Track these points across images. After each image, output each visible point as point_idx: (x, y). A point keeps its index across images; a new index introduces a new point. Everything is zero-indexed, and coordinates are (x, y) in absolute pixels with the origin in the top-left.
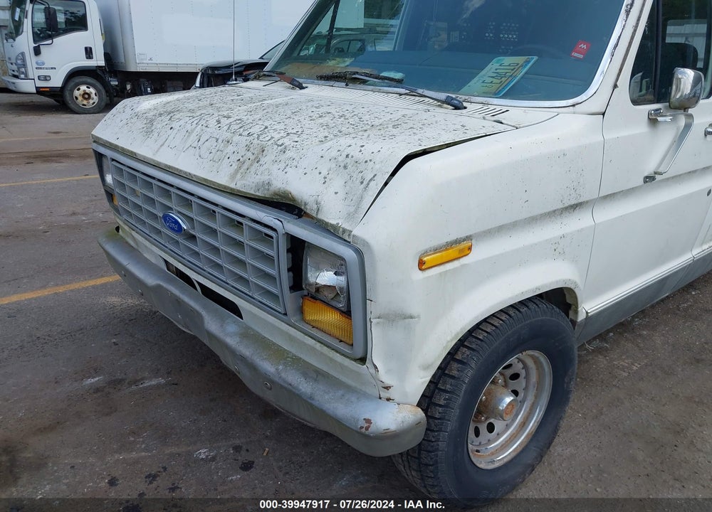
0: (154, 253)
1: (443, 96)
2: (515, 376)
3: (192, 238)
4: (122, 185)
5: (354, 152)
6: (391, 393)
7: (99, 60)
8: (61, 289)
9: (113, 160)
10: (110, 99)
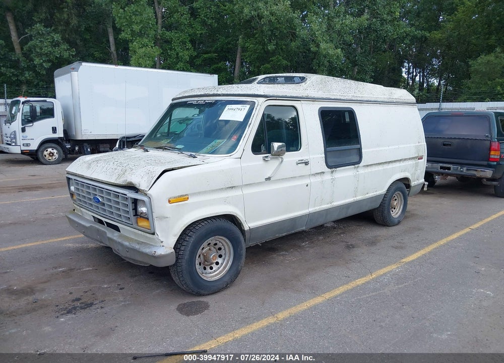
0: (89, 215)
1: (189, 153)
2: (220, 249)
3: (103, 204)
4: (78, 189)
5: (151, 170)
6: (163, 244)
7: (60, 134)
8: (45, 242)
9: (75, 180)
10: (65, 156)
